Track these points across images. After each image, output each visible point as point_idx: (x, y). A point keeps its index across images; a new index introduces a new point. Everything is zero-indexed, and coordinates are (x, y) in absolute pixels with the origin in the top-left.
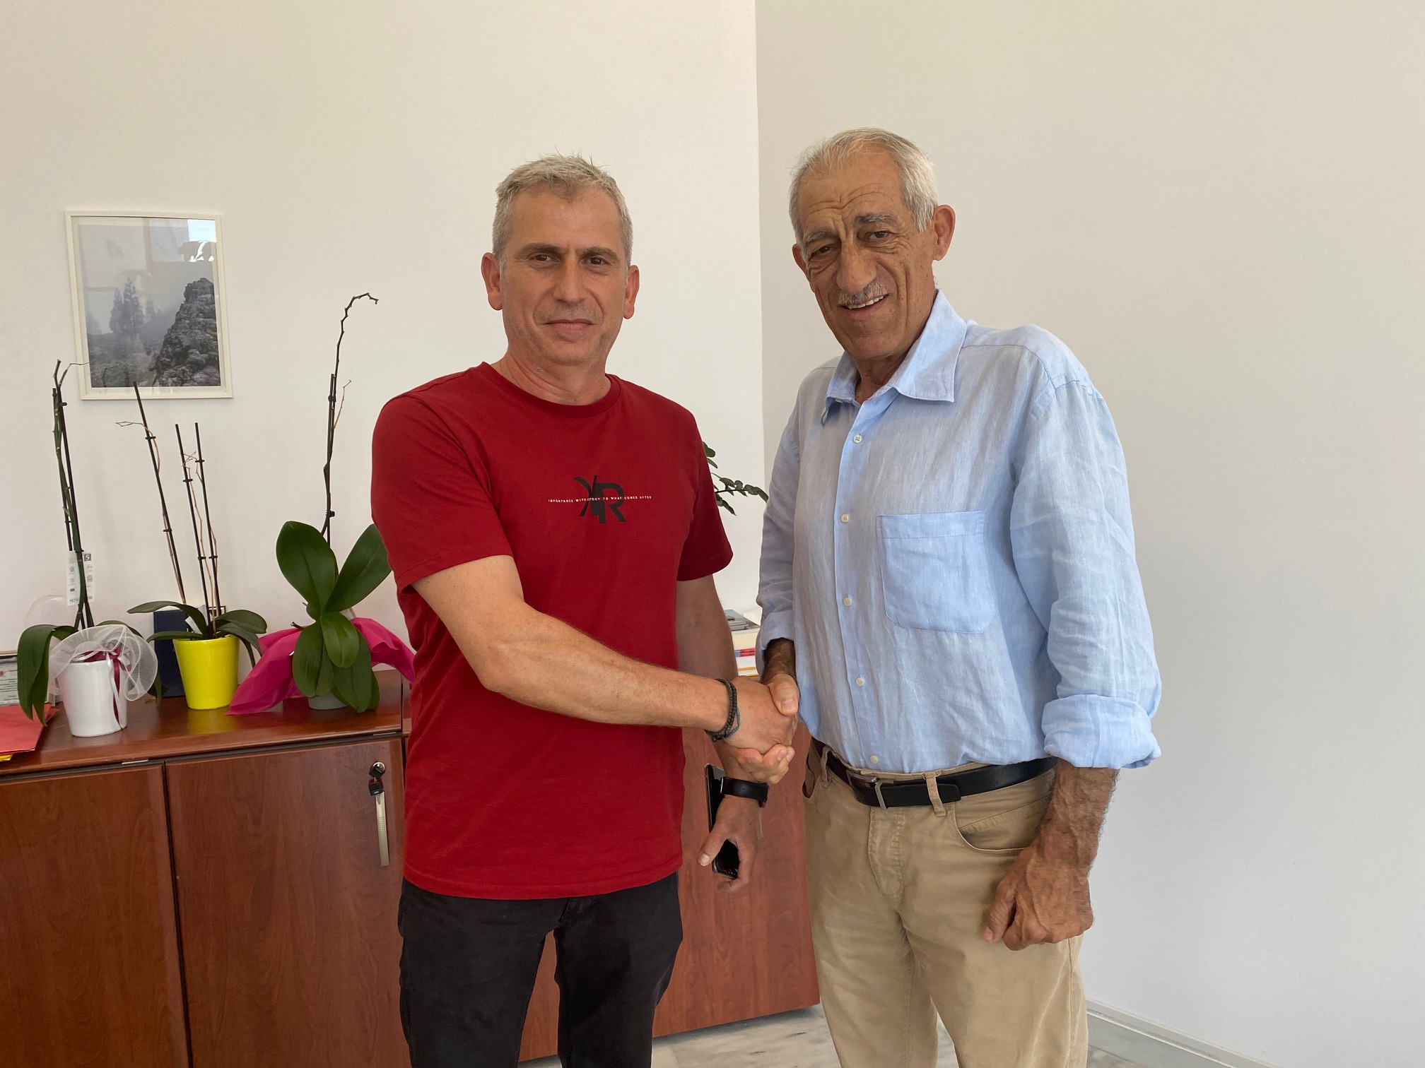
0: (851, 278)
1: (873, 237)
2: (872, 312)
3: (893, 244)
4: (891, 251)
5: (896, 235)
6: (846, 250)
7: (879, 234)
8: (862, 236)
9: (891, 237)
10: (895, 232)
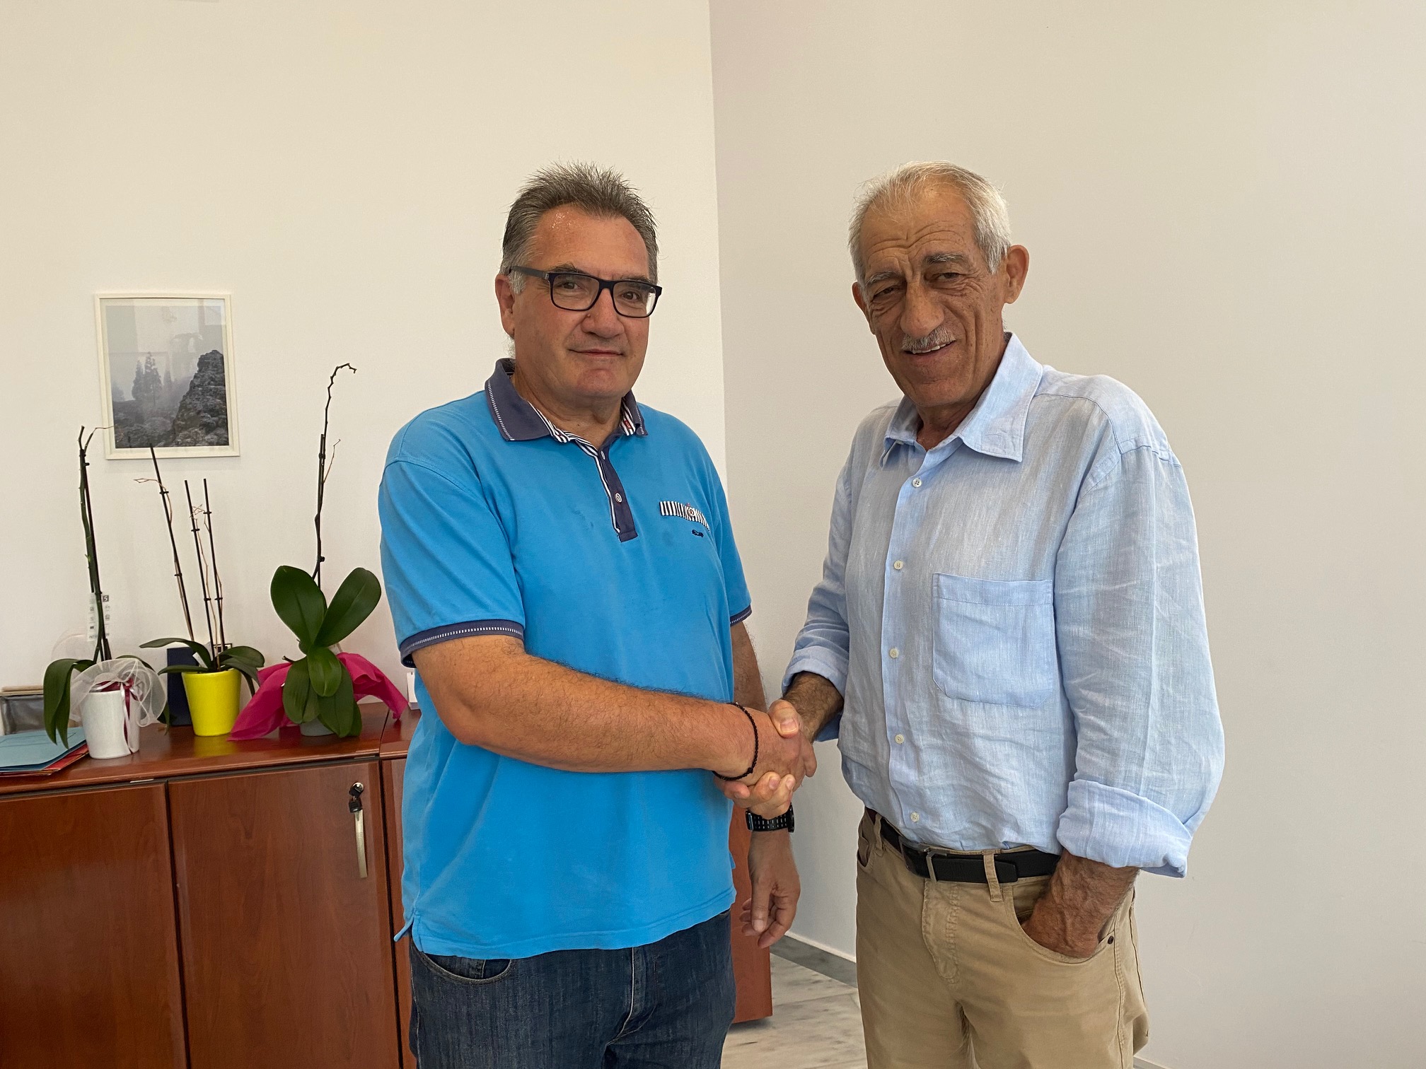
0: (916, 321)
1: (942, 278)
2: (937, 357)
3: (963, 286)
4: (960, 294)
5: (966, 277)
6: (912, 291)
7: (950, 275)
8: (929, 276)
9: (960, 279)
10: (966, 273)
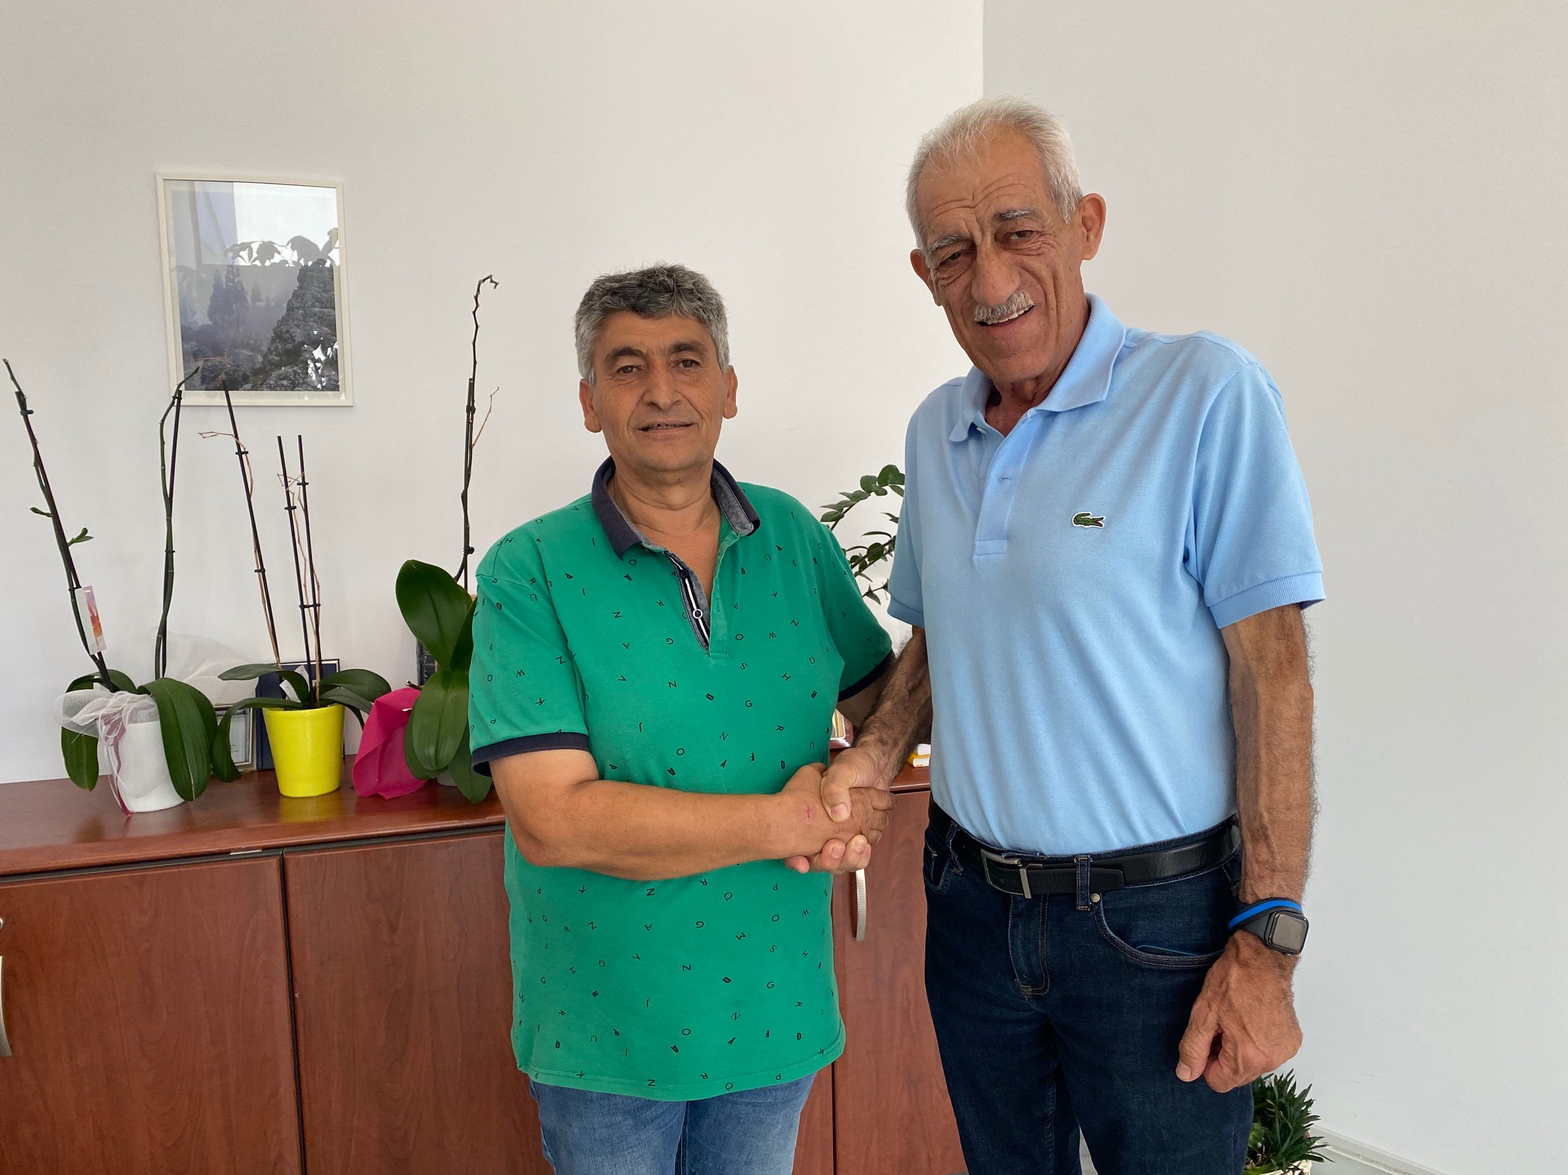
2: (1014, 328)
3: (1038, 244)
5: (1041, 234)
6: (983, 256)
7: (1020, 234)
8: (1000, 237)
9: (1035, 237)
10: (1040, 230)
